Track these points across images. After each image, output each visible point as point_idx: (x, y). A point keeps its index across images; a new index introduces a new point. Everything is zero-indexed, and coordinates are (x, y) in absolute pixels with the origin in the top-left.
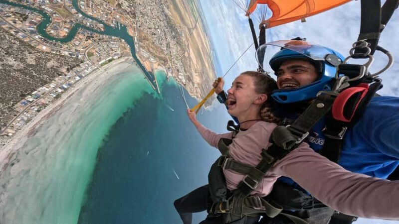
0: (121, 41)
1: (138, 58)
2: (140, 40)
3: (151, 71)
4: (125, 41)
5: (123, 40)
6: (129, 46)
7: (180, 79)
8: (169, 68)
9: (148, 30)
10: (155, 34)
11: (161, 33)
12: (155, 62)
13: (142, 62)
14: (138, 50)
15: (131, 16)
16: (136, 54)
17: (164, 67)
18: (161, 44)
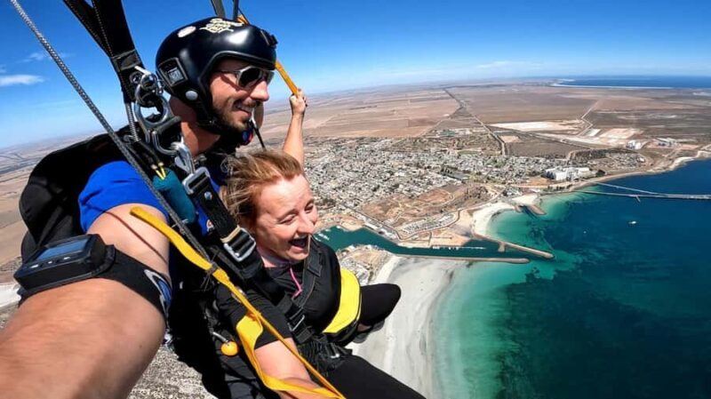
0: (348, 251)
1: (410, 246)
2: (379, 219)
3: (467, 239)
4: (355, 246)
5: (351, 248)
6: (369, 246)
7: (568, 179)
8: (505, 194)
9: (377, 193)
10: (397, 186)
11: (408, 173)
12: (455, 216)
13: (426, 245)
14: (394, 236)
15: (326, 206)
16: (401, 244)
17: (488, 204)
18: (430, 183)
